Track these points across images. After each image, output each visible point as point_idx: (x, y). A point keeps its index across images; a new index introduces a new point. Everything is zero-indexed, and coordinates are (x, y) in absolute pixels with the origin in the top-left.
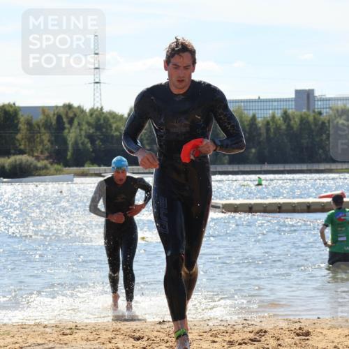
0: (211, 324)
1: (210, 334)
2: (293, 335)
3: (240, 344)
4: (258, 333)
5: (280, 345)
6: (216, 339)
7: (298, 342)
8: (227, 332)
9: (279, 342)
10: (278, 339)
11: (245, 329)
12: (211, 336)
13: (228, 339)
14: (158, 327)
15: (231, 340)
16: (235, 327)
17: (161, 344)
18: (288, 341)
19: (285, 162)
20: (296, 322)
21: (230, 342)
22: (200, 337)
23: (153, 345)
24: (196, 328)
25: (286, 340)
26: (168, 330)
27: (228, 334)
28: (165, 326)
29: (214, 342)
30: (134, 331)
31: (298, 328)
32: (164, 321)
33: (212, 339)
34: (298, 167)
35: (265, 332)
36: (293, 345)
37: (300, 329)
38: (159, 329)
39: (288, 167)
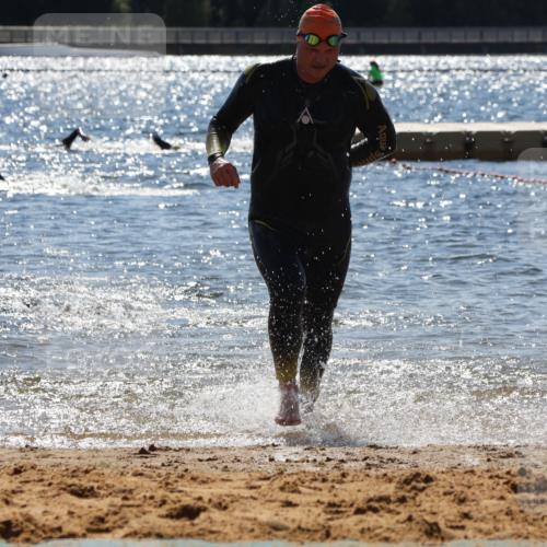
0: (280, 457)
1: (278, 483)
2: (501, 489)
3: (359, 511)
4: (407, 482)
5: (466, 516)
6: (293, 498)
7: (514, 508)
8: (324, 480)
9: (465, 509)
10: (462, 501)
11: (372, 472)
12: (282, 489)
13: (326, 497)
14: (138, 463)
15: (336, 500)
16: (346, 466)
17: (147, 508)
18: (489, 504)
19: (484, 22)
20: (510, 456)
21: (331, 505)
22: (253, 493)
23: (125, 509)
24: (240, 466)
25: (485, 502)
26: (163, 471)
27: (329, 484)
28: (156, 462)
29: (289, 504)
30: (74, 474)
31: (515, 470)
32: (152, 448)
33: (283, 496)
34: (518, 36)
35: (428, 479)
36: (502, 517)
37: (522, 472)
38: (140, 469)
39: (491, 37)
